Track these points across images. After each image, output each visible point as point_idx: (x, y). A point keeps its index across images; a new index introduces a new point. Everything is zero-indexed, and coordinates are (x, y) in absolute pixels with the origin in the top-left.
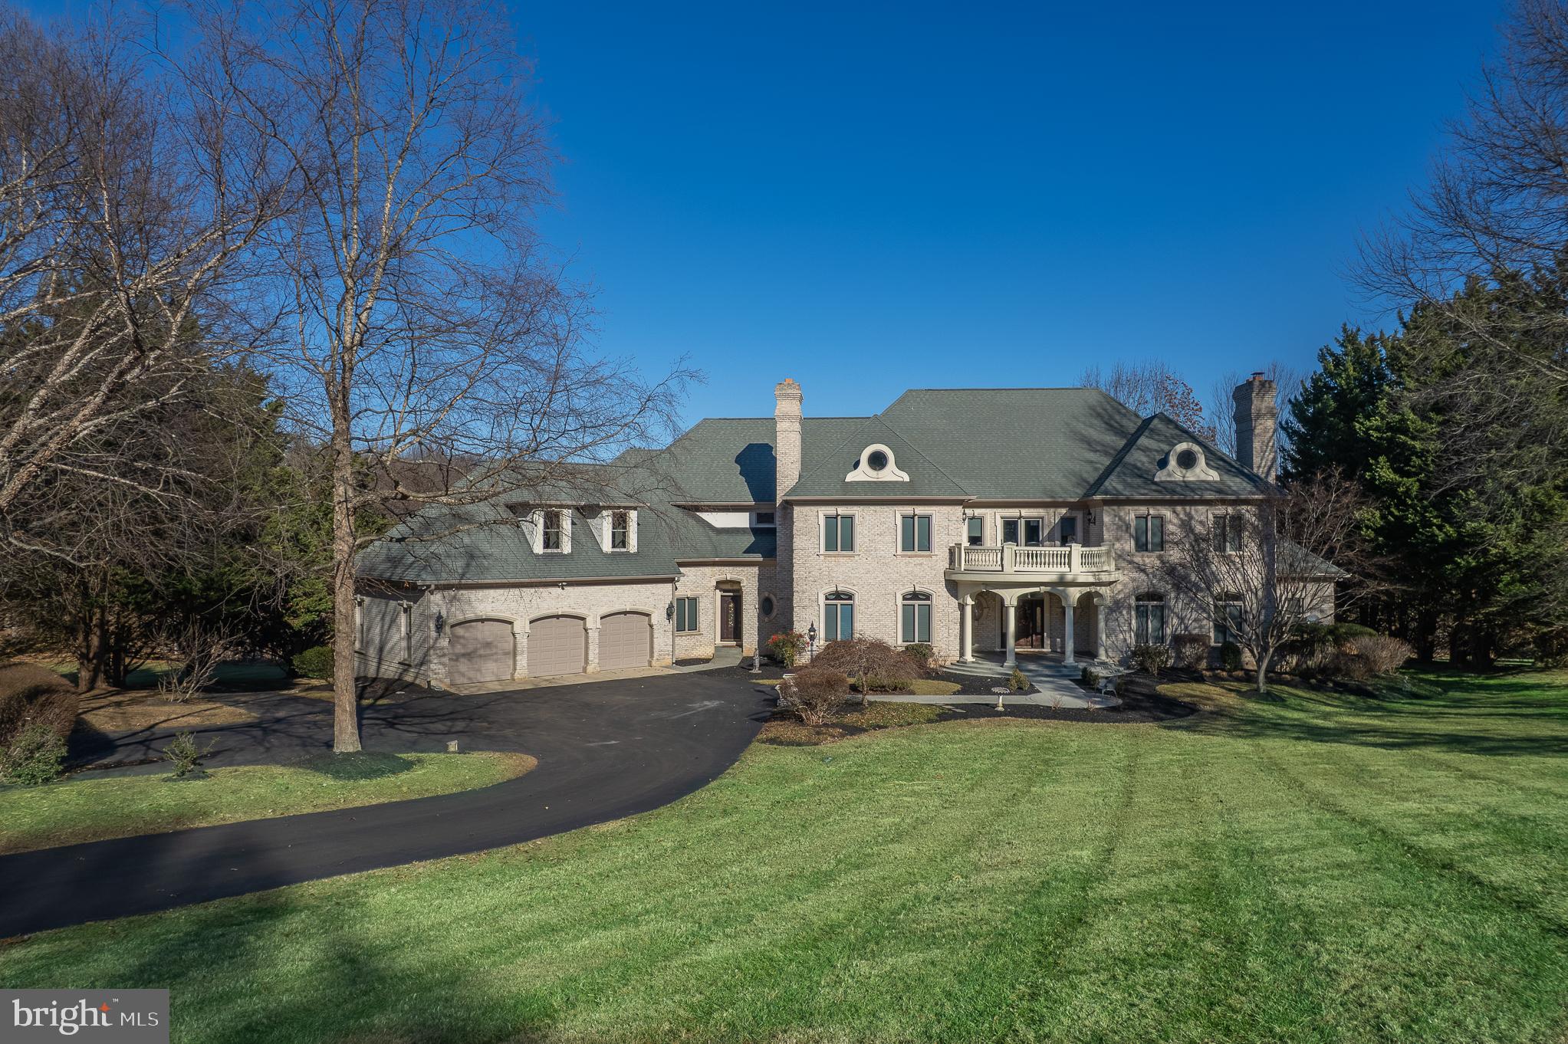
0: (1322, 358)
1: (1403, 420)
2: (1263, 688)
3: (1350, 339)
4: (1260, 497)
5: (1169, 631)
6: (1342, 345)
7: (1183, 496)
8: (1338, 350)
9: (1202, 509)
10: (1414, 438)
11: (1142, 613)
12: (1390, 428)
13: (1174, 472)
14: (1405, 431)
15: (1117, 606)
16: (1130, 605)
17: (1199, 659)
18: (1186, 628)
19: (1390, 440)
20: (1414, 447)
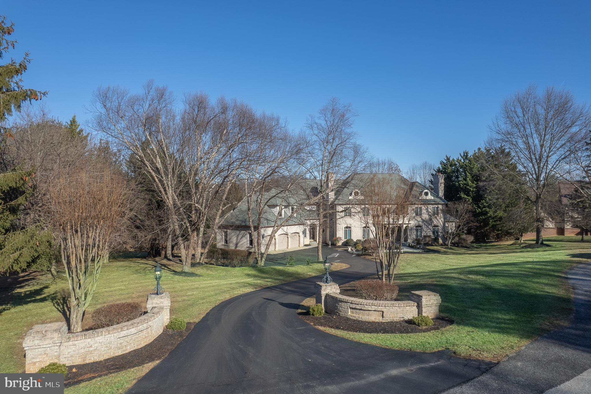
0: (441, 163)
1: (468, 183)
2: (449, 247)
3: (448, 159)
4: (443, 203)
5: (423, 235)
6: (446, 160)
7: (426, 203)
8: (445, 162)
9: (430, 205)
10: (470, 187)
11: (417, 230)
12: (465, 184)
13: (424, 197)
14: (468, 185)
15: (411, 229)
16: (414, 229)
17: (429, 241)
18: (426, 234)
19: (465, 187)
20: (470, 189)
